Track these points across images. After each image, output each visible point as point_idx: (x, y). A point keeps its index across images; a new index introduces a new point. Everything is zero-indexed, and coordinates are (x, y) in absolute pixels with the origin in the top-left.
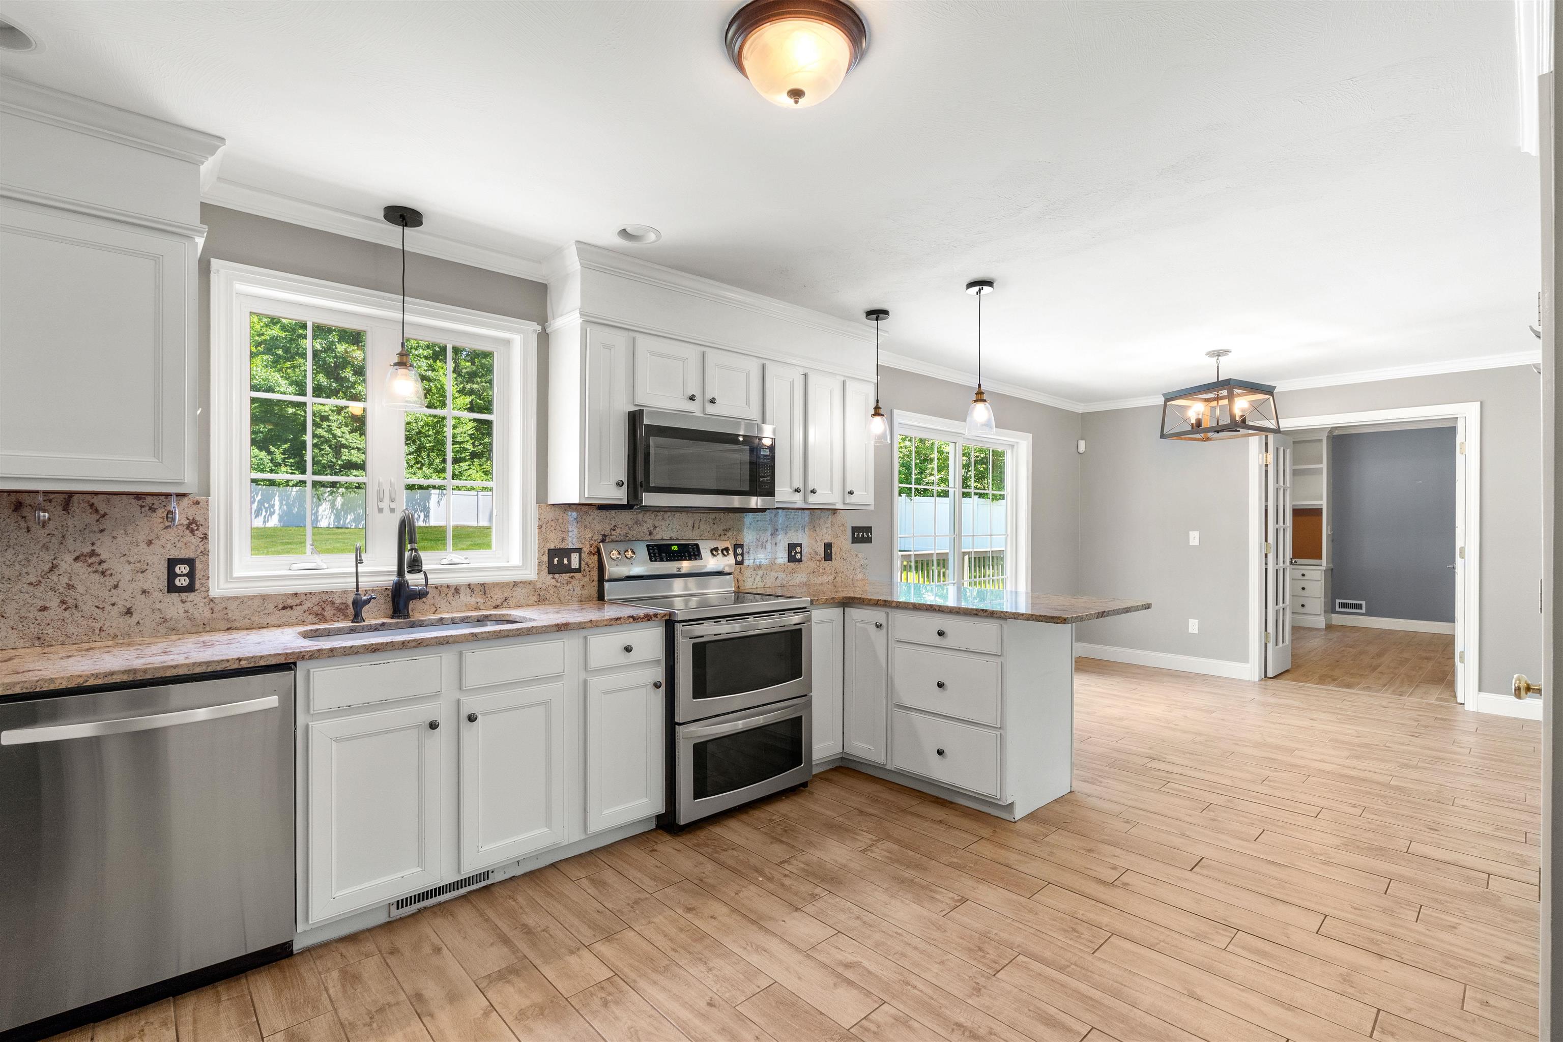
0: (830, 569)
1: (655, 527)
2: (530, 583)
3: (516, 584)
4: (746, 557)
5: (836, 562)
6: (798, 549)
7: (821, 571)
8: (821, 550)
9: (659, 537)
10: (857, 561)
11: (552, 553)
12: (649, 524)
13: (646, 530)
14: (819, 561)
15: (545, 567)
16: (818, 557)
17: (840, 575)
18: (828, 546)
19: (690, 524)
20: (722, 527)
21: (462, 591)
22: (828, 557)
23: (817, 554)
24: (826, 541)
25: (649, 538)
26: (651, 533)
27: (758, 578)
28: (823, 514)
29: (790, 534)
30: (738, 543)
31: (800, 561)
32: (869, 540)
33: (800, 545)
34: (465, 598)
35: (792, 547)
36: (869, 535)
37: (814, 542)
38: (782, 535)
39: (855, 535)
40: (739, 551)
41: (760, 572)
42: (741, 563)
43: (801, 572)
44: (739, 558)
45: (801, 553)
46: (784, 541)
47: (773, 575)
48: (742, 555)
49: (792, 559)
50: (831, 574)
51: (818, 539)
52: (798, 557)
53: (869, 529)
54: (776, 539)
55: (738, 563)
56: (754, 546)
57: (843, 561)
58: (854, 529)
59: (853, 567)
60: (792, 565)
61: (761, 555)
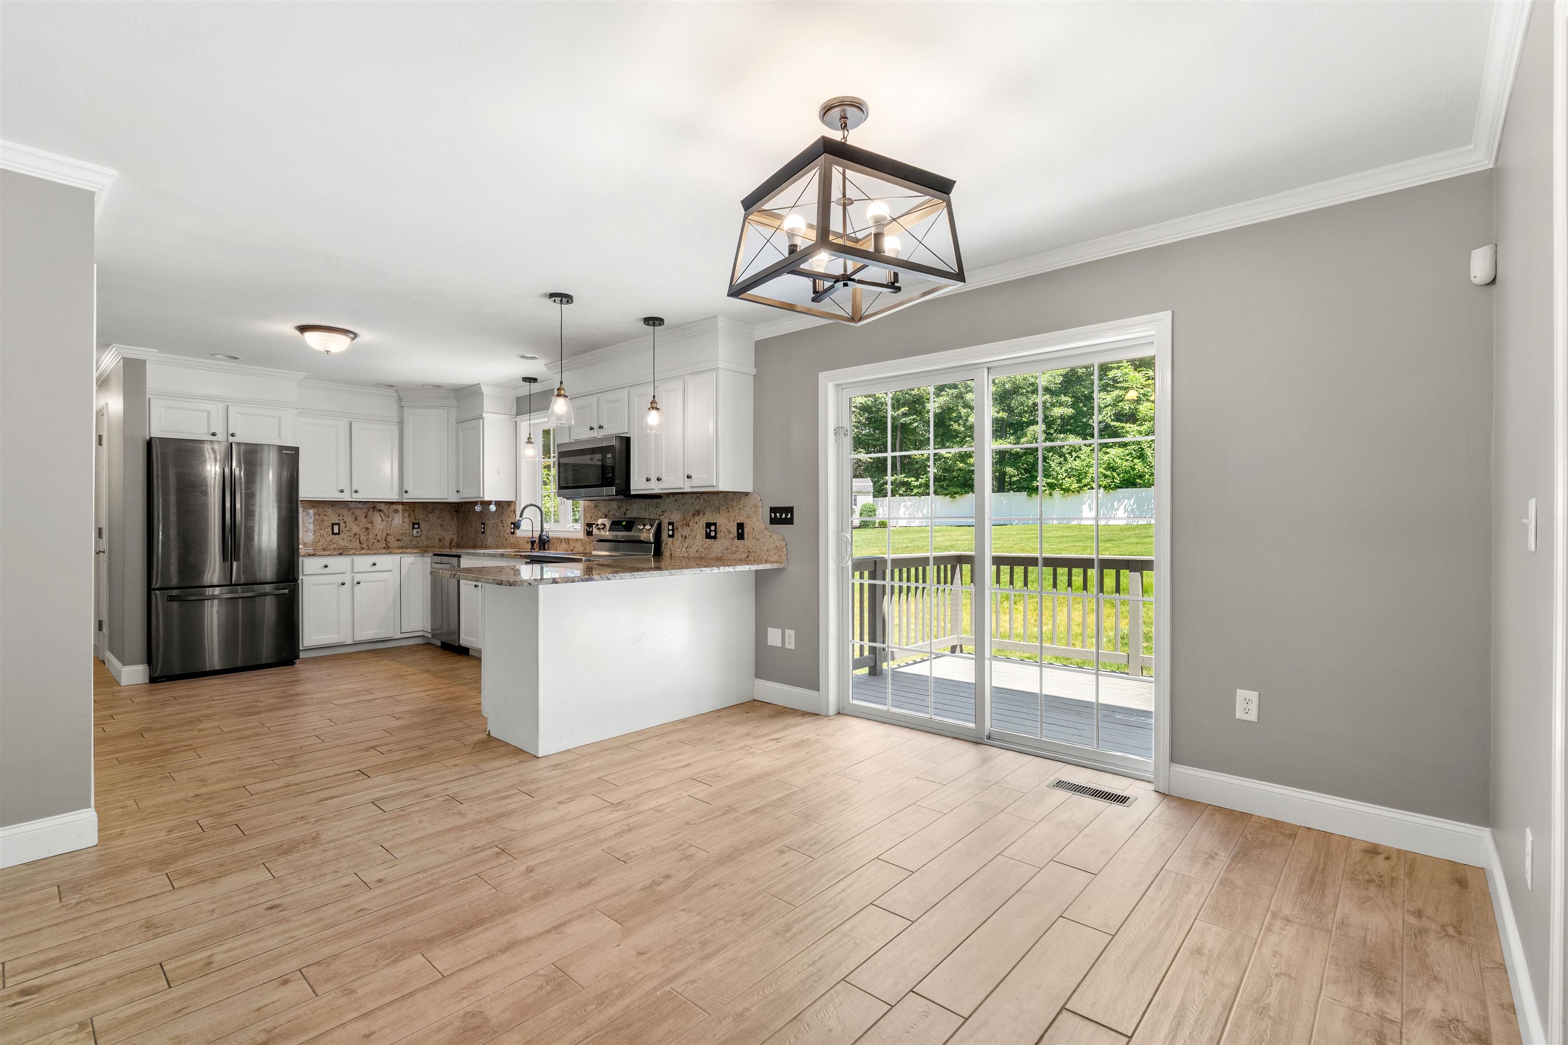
0: (743, 548)
1: (627, 510)
2: (581, 540)
3: (577, 540)
4: (675, 532)
5: (748, 541)
6: (713, 528)
7: (734, 548)
8: (734, 529)
9: (628, 516)
10: (772, 541)
11: (587, 525)
12: (624, 508)
13: (623, 511)
14: (732, 539)
15: (585, 531)
16: (731, 536)
17: (753, 554)
18: (741, 526)
19: (643, 508)
20: (661, 509)
21: (563, 541)
22: (741, 536)
23: (730, 532)
24: (738, 522)
25: (624, 517)
26: (625, 514)
27: (684, 550)
28: (735, 497)
29: (706, 516)
30: (671, 521)
31: (715, 537)
32: (790, 521)
33: (715, 524)
35: (708, 525)
36: (789, 516)
37: (727, 522)
38: (701, 516)
39: (773, 515)
40: (671, 527)
41: (685, 545)
42: (672, 536)
43: (717, 547)
44: (671, 533)
45: (715, 531)
46: (703, 521)
47: (695, 548)
48: (673, 530)
49: (708, 536)
50: (744, 552)
51: (731, 520)
52: (713, 534)
53: (790, 510)
54: (697, 519)
55: (670, 536)
56: (681, 523)
57: (755, 541)
58: (773, 510)
59: (766, 548)
60: (708, 540)
61: (686, 531)
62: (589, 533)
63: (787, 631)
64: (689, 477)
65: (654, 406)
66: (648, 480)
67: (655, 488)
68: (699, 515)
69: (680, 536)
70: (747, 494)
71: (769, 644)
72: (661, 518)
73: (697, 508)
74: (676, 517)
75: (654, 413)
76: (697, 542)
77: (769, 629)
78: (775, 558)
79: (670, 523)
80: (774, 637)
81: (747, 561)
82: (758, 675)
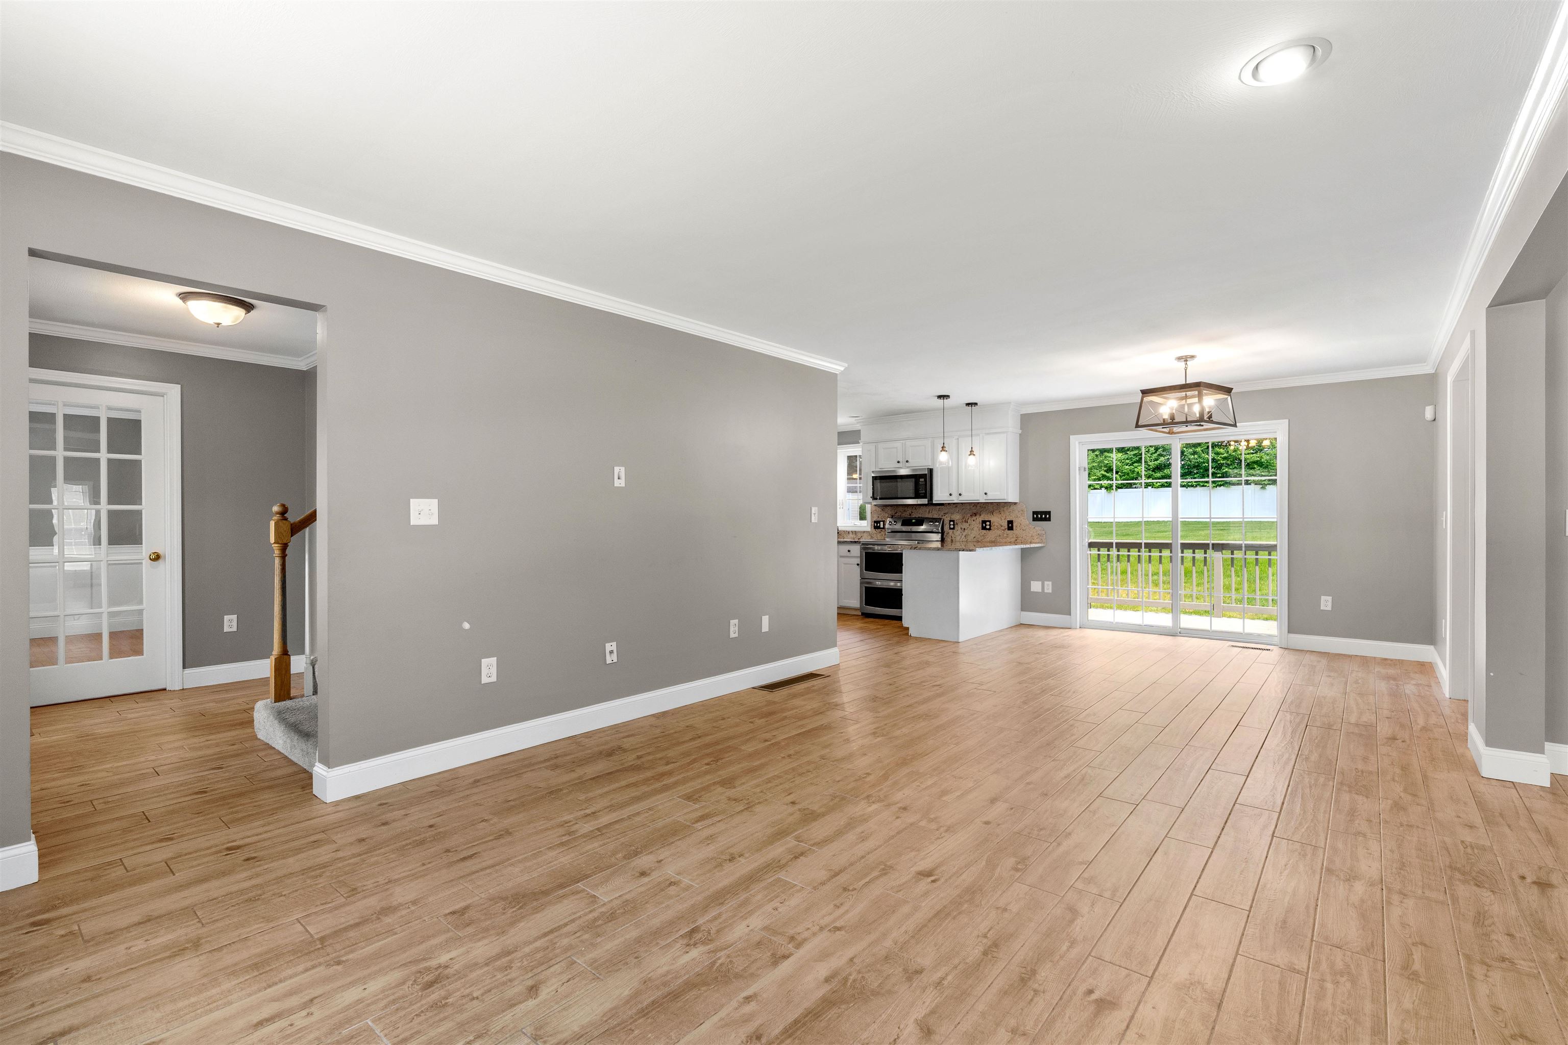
0: (1012, 535)
2: (869, 532)
3: (864, 532)
4: (956, 526)
5: (1016, 532)
6: (988, 523)
7: (1005, 535)
8: (1005, 524)
9: (914, 517)
10: (1035, 531)
11: (875, 522)
12: (910, 511)
13: (908, 513)
14: (1004, 530)
15: (873, 526)
16: (1003, 528)
17: (1020, 539)
18: (1010, 522)
19: (928, 511)
20: (943, 512)
22: (1010, 528)
23: (1002, 526)
24: (1009, 520)
25: (910, 517)
26: (910, 515)
27: (963, 537)
28: (1006, 505)
29: (982, 516)
30: (952, 519)
31: (990, 529)
32: (1049, 519)
33: (990, 521)
34: (851, 535)
35: (984, 522)
36: (1048, 516)
37: (999, 520)
38: (978, 516)
39: (1035, 516)
40: (952, 523)
41: (964, 534)
42: (953, 529)
43: (991, 535)
44: (952, 527)
45: (990, 525)
46: (980, 519)
47: (973, 536)
48: (954, 525)
49: (984, 528)
50: (1013, 537)
51: (1003, 519)
52: (988, 527)
53: (1049, 513)
54: (974, 518)
55: (950, 529)
56: (961, 521)
57: (1022, 531)
58: (1034, 513)
59: (1031, 535)
60: (984, 531)
61: (965, 525)
62: (876, 527)
63: (1046, 583)
64: (986, 494)
65: (972, 452)
66: (951, 495)
67: (955, 499)
68: (976, 515)
69: (960, 528)
70: (1015, 503)
71: (1032, 590)
72: (943, 517)
73: (975, 511)
74: (957, 517)
75: (972, 456)
76: (974, 532)
77: (1032, 582)
78: (1037, 541)
79: (950, 521)
80: (1036, 586)
81: (1015, 543)
82: (1022, 610)
